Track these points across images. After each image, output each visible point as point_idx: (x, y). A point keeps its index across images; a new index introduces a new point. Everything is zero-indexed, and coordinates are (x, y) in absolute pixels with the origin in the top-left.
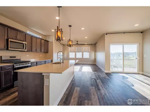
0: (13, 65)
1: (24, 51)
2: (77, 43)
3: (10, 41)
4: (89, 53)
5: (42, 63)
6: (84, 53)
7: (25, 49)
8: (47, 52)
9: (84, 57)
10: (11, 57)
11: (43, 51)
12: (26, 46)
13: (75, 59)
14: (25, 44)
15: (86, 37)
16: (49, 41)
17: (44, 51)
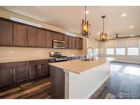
0: (55, 59)
1: (63, 48)
2: (116, 36)
3: (54, 42)
4: (138, 48)
5: (76, 58)
6: (129, 48)
7: (64, 47)
8: (81, 49)
9: (129, 54)
10: (55, 53)
11: (77, 47)
12: (64, 44)
13: (114, 56)
14: (64, 43)
15: (132, 27)
16: (83, 39)
17: (79, 48)
